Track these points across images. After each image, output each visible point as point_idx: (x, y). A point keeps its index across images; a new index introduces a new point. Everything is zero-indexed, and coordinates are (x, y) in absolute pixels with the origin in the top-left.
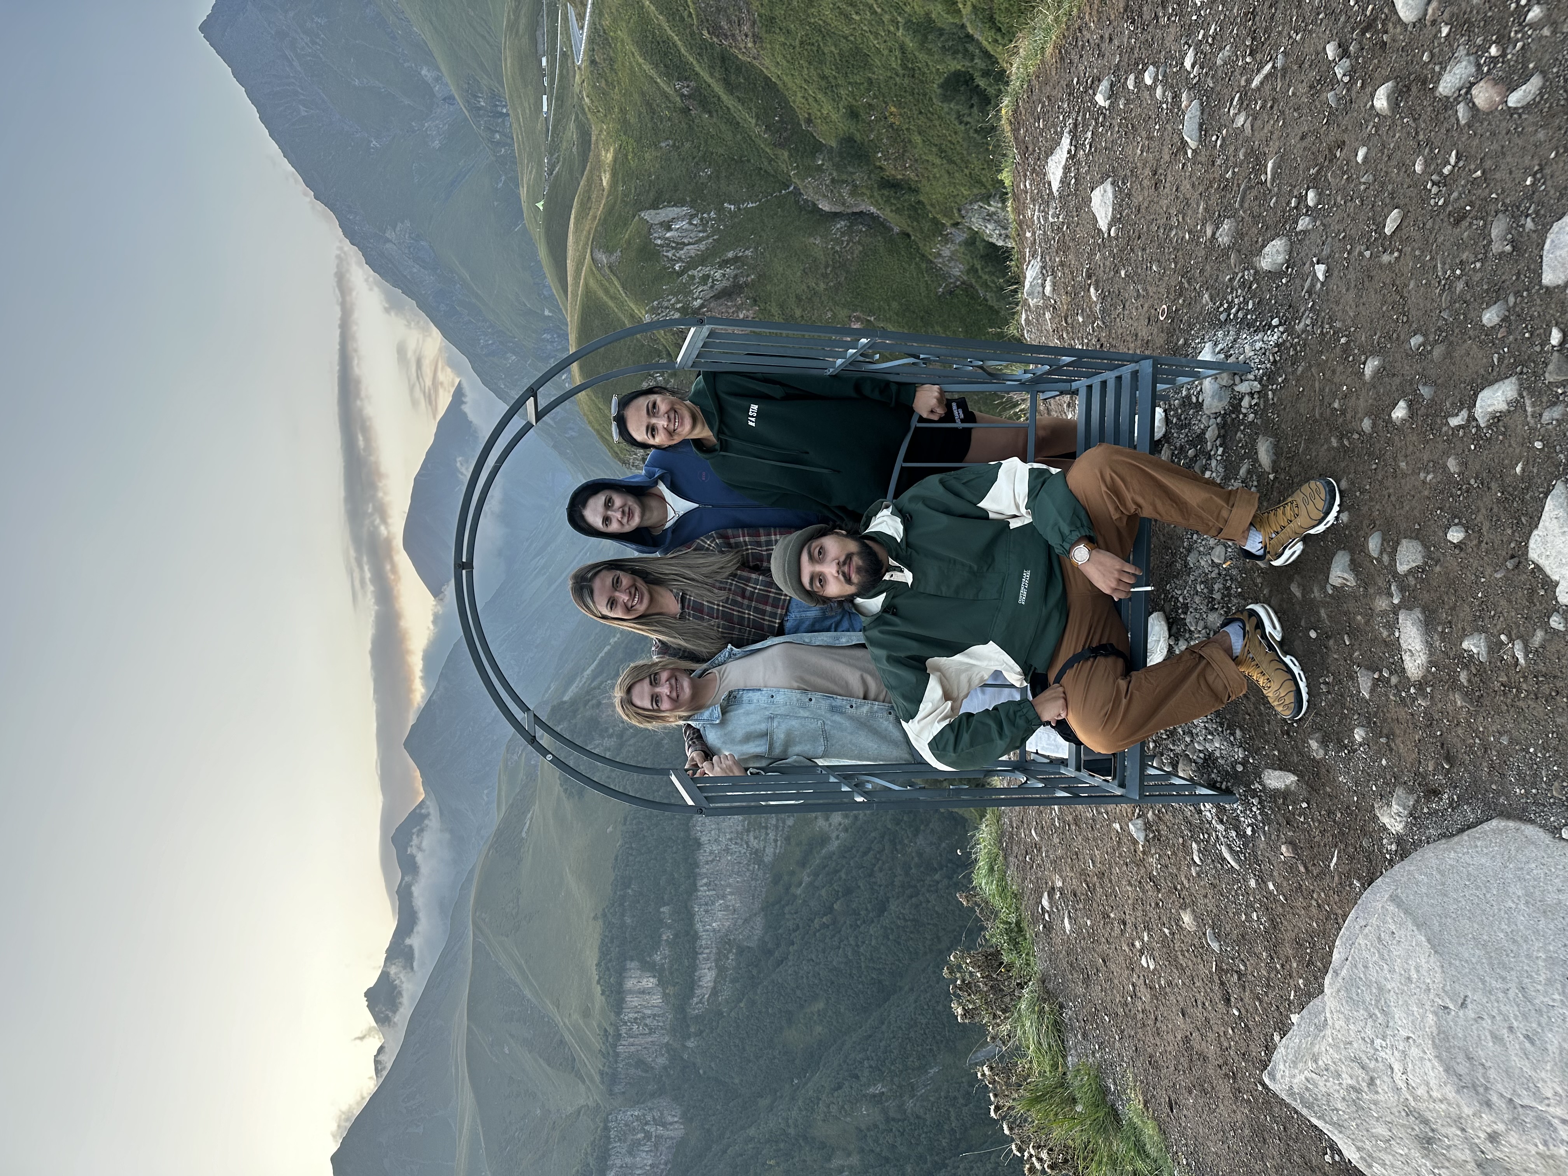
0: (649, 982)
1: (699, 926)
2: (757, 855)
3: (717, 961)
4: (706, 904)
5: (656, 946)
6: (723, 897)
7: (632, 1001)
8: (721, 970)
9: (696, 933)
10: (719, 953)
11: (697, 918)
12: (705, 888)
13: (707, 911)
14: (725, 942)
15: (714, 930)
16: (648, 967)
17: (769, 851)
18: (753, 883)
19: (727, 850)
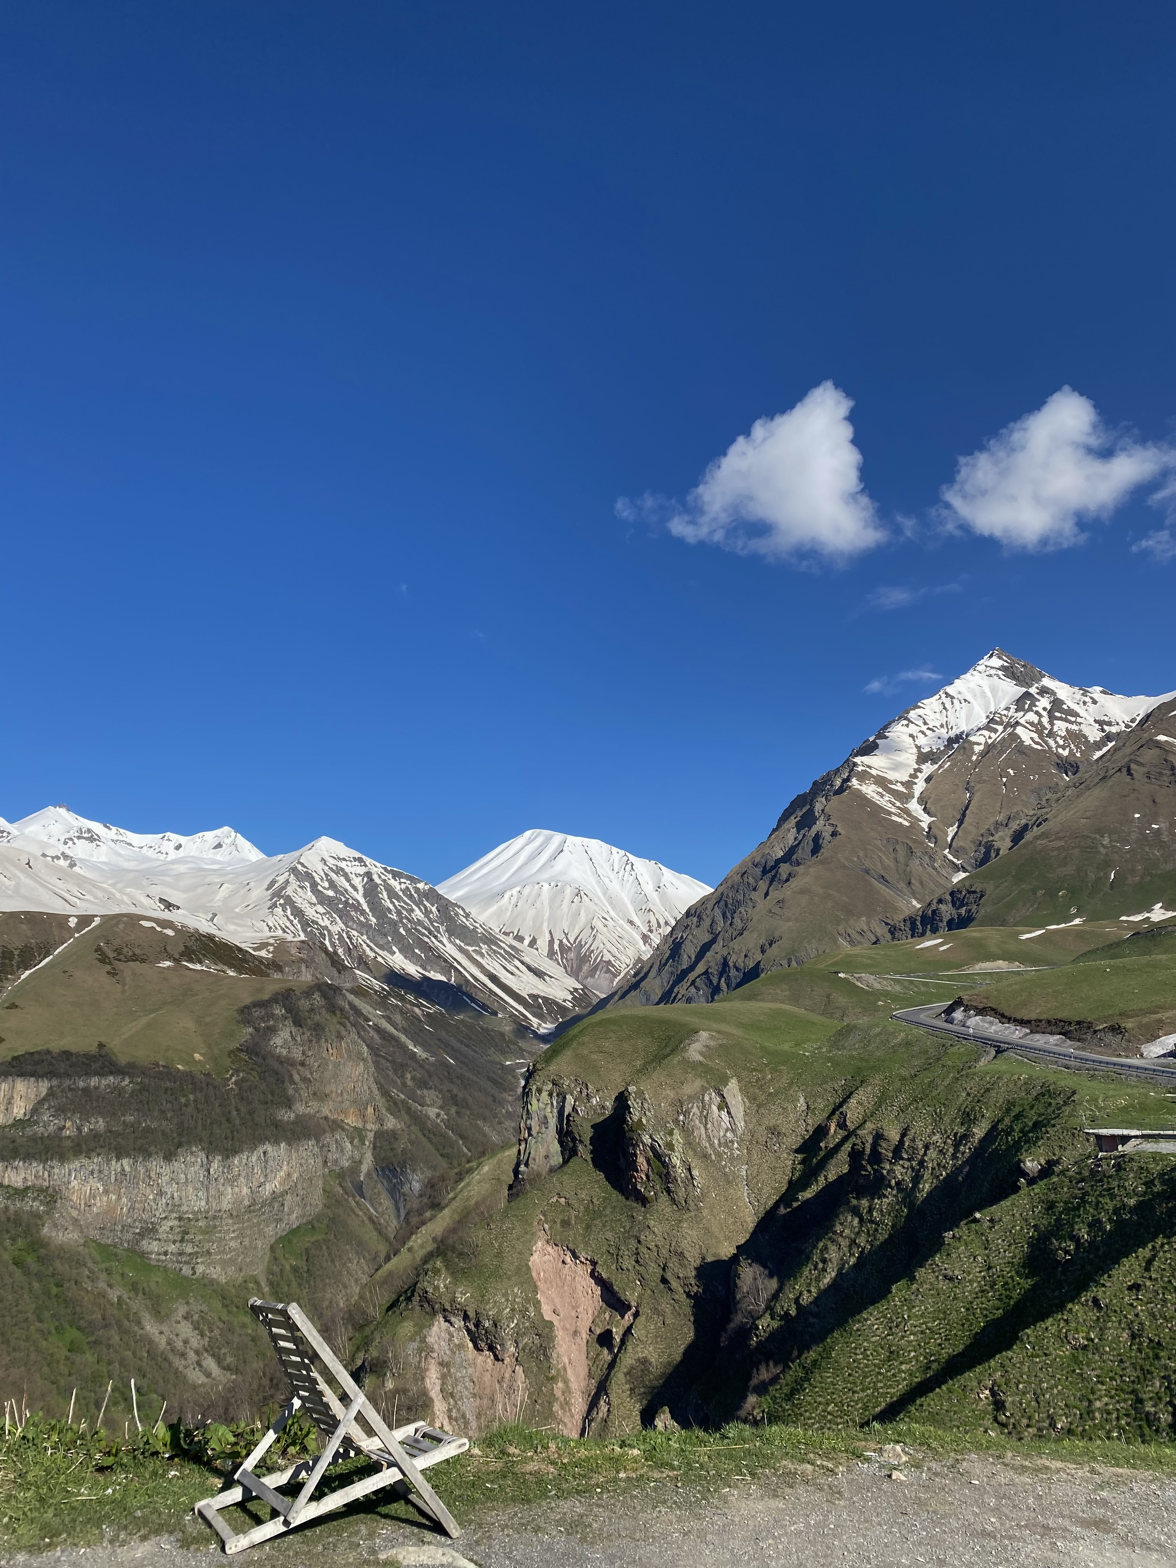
0: (19, 1110)
1: (76, 1164)
2: (149, 1231)
3: (32, 1188)
4: (100, 1172)
5: (60, 1115)
6: (106, 1192)
8: (19, 1193)
9: (69, 1161)
10: (41, 1190)
11: (86, 1161)
12: (119, 1170)
13: (92, 1173)
14: (53, 1196)
15: (69, 1183)
16: (37, 1107)
17: (155, 1246)
18: (118, 1228)
19: (161, 1193)
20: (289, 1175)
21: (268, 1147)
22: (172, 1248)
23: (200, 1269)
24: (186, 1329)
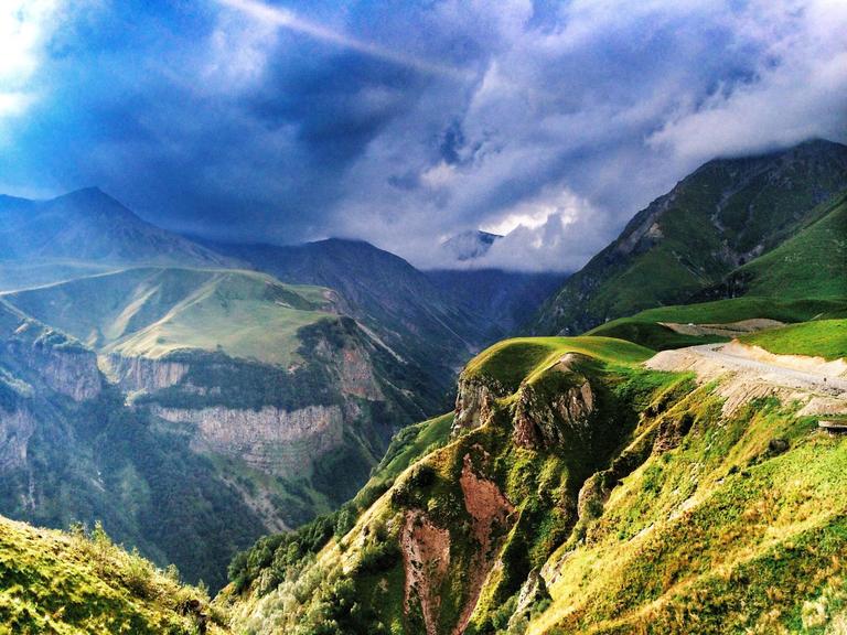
0: (174, 380)
1: (205, 411)
2: (247, 449)
3: (182, 423)
4: (219, 416)
5: (197, 384)
6: (223, 427)
7: (164, 369)
8: (175, 425)
9: (202, 409)
10: (187, 424)
11: (211, 410)
12: (230, 415)
13: (215, 416)
14: (194, 428)
15: (202, 421)
16: (184, 379)
17: (250, 458)
18: (230, 447)
19: (253, 429)
20: (324, 424)
21: (313, 408)
22: (259, 459)
23: (275, 472)
24: (266, 504)
